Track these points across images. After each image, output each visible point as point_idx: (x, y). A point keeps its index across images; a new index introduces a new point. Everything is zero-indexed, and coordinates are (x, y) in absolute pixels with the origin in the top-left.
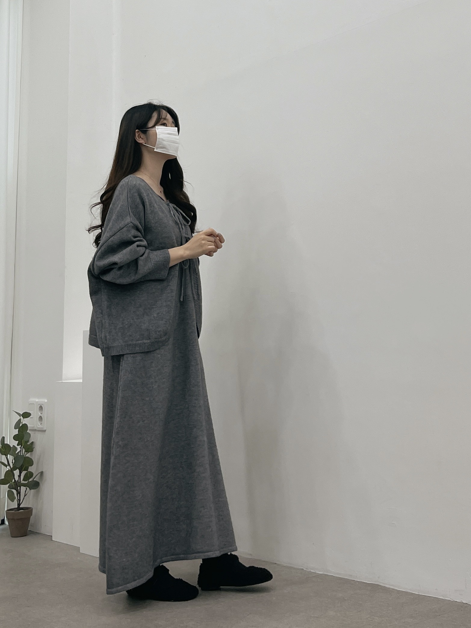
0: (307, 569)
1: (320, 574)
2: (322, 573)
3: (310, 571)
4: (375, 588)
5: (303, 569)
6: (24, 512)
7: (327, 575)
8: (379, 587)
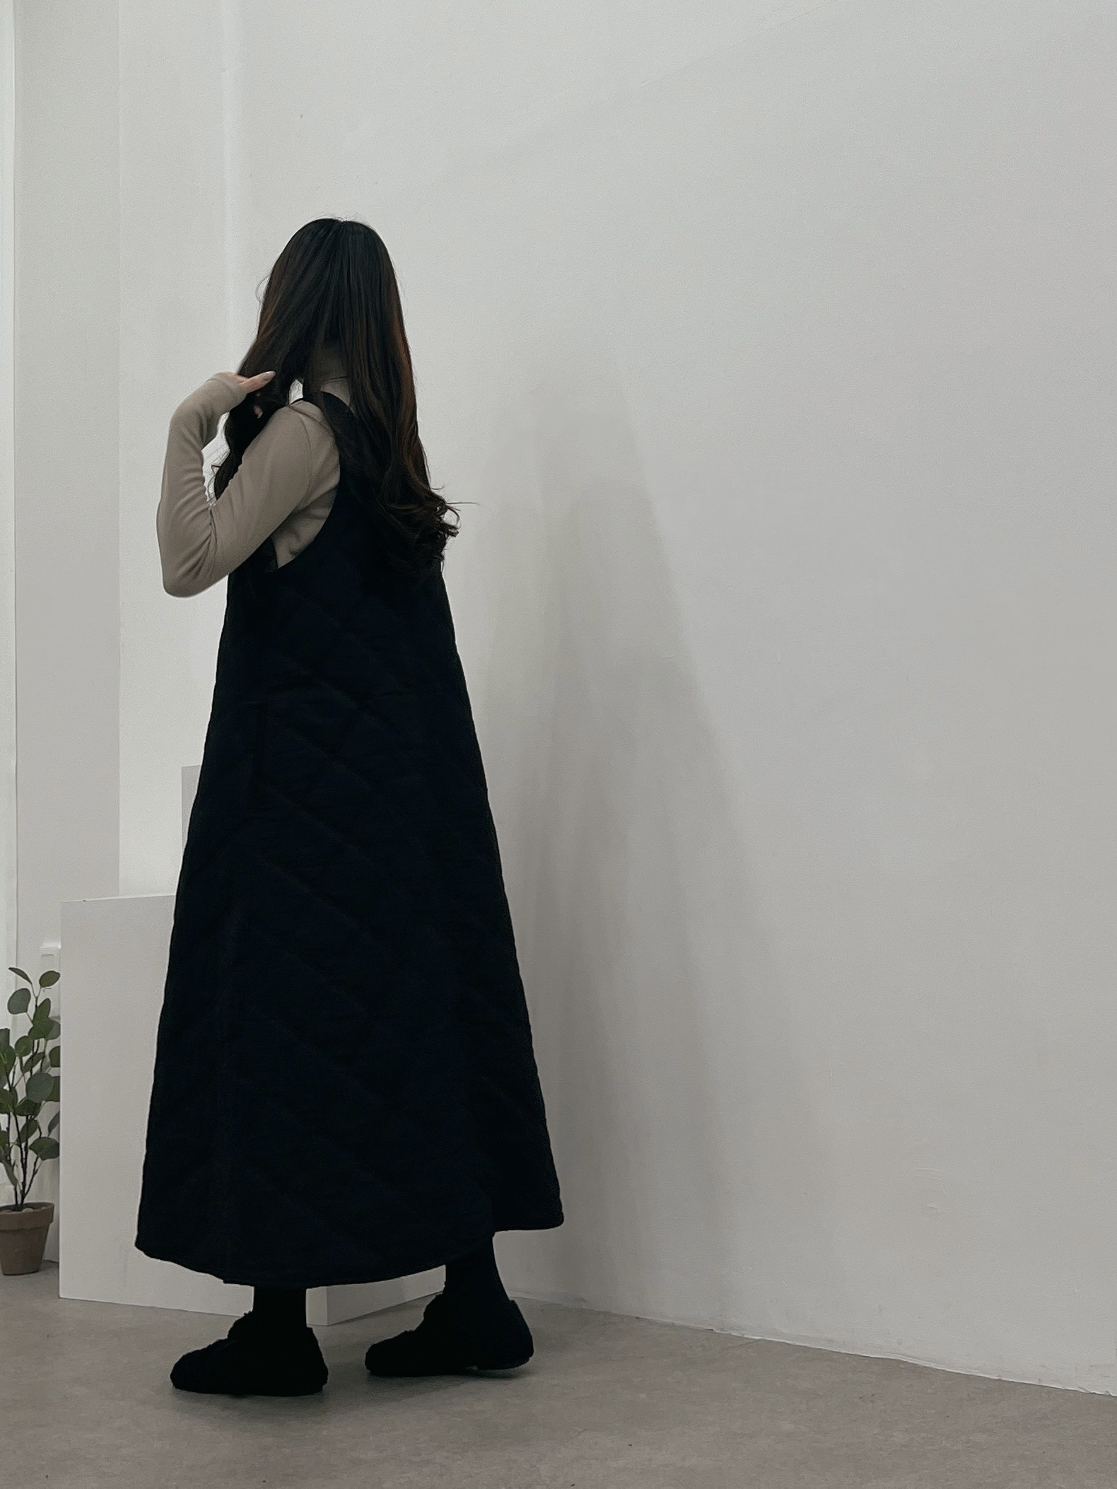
0: (722, 1330)
1: (755, 1339)
2: (758, 1338)
3: (730, 1334)
4: (893, 1368)
5: (712, 1330)
6: (33, 1213)
7: (772, 1341)
8: (901, 1366)
